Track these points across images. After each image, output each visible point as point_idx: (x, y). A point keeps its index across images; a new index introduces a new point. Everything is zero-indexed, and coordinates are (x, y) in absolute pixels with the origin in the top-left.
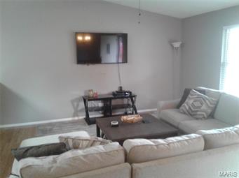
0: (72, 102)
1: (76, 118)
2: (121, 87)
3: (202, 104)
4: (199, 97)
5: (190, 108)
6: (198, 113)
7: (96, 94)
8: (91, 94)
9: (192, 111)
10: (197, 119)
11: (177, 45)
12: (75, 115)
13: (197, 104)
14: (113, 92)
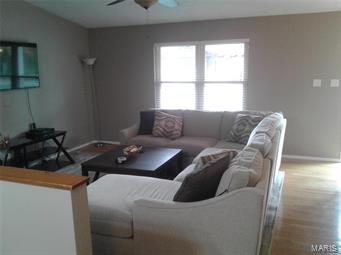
3: (174, 123)
5: (164, 129)
9: (168, 133)
11: (91, 62)
13: (170, 124)
14: (27, 134)
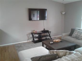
0: (27, 35)
1: (29, 41)
2: (44, 29)
3: (80, 34)
4: (79, 31)
5: (76, 35)
6: (80, 37)
7: (36, 31)
8: (34, 32)
9: (77, 37)
10: (79, 39)
11: (64, 13)
12: (28, 40)
13: (79, 34)
14: (42, 31)
